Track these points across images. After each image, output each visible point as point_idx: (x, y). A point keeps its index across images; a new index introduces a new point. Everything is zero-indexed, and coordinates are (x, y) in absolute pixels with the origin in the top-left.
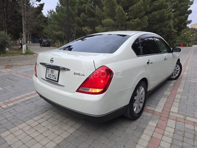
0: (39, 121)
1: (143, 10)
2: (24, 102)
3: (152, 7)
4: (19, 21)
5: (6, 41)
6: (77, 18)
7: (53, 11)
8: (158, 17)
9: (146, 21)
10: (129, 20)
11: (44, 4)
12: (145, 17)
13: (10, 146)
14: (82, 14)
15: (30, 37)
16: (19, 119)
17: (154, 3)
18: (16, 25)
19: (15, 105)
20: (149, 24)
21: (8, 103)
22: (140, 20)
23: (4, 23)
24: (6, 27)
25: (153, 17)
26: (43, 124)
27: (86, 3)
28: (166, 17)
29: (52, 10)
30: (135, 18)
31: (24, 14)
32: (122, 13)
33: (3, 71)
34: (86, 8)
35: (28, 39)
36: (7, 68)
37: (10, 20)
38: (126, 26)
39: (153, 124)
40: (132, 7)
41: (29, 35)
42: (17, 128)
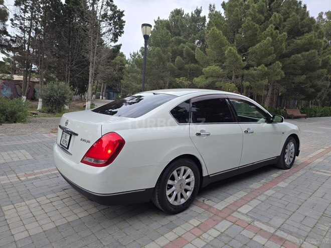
0: (51, 200)
1: (273, 52)
2: (48, 176)
3: (292, 46)
4: (86, 68)
5: (65, 96)
6: (169, 64)
7: (138, 53)
8: (302, 63)
9: (279, 70)
10: (247, 68)
11: (121, 45)
12: (277, 62)
13: (6, 220)
14: (178, 58)
15: (105, 90)
16: (31, 195)
17: (296, 41)
18: (83, 73)
19: (36, 178)
20: (285, 74)
21: (30, 175)
22: (266, 68)
23: (67, 70)
24: (69, 76)
25: (294, 63)
26: (54, 204)
27: (184, 43)
28: (318, 64)
29: (136, 52)
30: (258, 65)
31: (93, 60)
32: (235, 56)
33: (46, 135)
34: (185, 49)
35: (101, 93)
36: (53, 133)
37: (75, 67)
38: (243, 76)
39: (195, 222)
40: (254, 47)
41: (103, 88)
42: (23, 204)
